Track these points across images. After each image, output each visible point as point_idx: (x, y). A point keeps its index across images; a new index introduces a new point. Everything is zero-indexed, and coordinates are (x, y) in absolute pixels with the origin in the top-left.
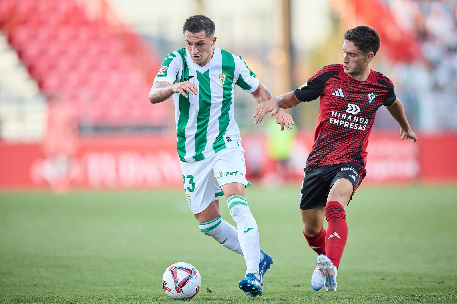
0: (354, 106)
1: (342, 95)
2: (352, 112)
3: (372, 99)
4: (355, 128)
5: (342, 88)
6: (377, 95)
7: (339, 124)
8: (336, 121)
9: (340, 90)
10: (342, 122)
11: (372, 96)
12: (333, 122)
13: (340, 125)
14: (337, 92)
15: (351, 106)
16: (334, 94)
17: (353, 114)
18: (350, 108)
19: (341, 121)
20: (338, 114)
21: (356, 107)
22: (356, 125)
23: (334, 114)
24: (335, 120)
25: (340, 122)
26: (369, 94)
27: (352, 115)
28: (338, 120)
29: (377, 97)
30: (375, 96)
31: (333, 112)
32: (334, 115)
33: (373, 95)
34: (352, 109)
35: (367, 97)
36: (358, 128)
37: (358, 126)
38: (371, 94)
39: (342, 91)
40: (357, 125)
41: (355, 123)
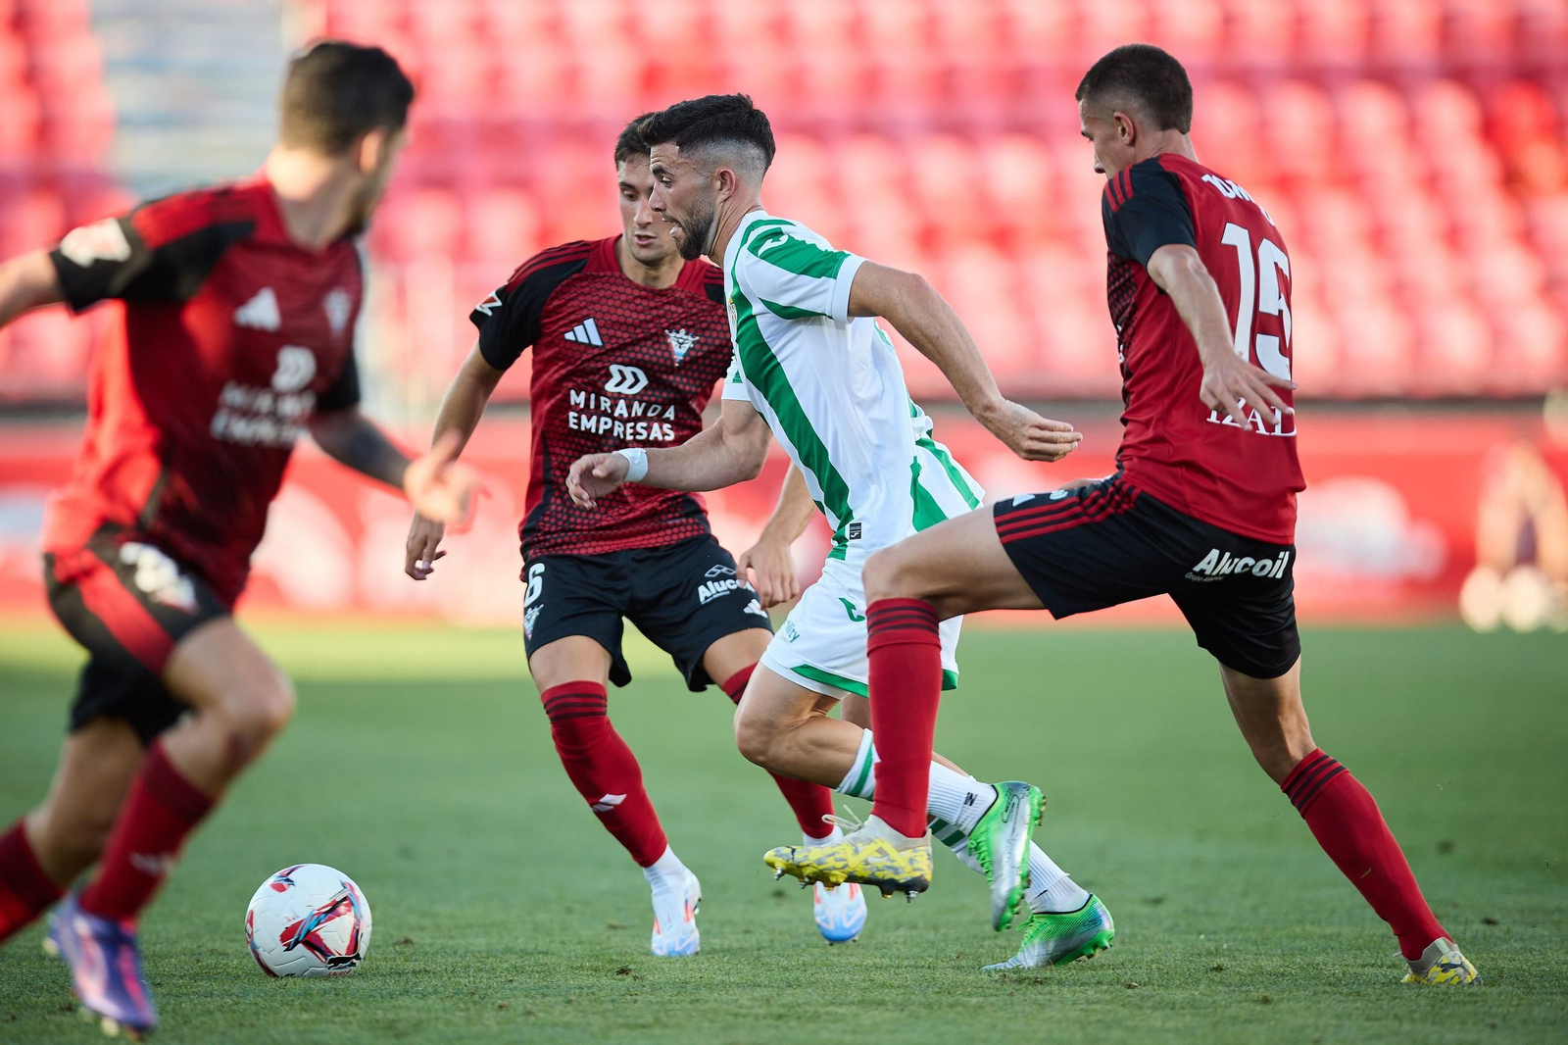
0: (628, 371)
1: (596, 341)
2: (624, 389)
3: (683, 350)
4: (638, 437)
5: (594, 318)
6: (697, 338)
7: (597, 429)
8: (589, 420)
9: (590, 323)
10: (606, 423)
11: (681, 341)
12: (579, 424)
13: (601, 432)
14: (579, 329)
15: (621, 372)
16: (569, 336)
17: (627, 395)
18: (617, 378)
19: (603, 419)
20: (587, 400)
21: (634, 374)
22: (640, 425)
23: (578, 399)
24: (584, 417)
25: (598, 422)
26: (673, 335)
27: (626, 397)
28: (594, 418)
29: (698, 342)
30: (693, 339)
31: (573, 392)
32: (578, 402)
33: (685, 337)
34: (624, 379)
35: (668, 345)
36: (649, 435)
37: (649, 429)
38: (678, 336)
39: (597, 325)
40: (644, 424)
41: (636, 420)
